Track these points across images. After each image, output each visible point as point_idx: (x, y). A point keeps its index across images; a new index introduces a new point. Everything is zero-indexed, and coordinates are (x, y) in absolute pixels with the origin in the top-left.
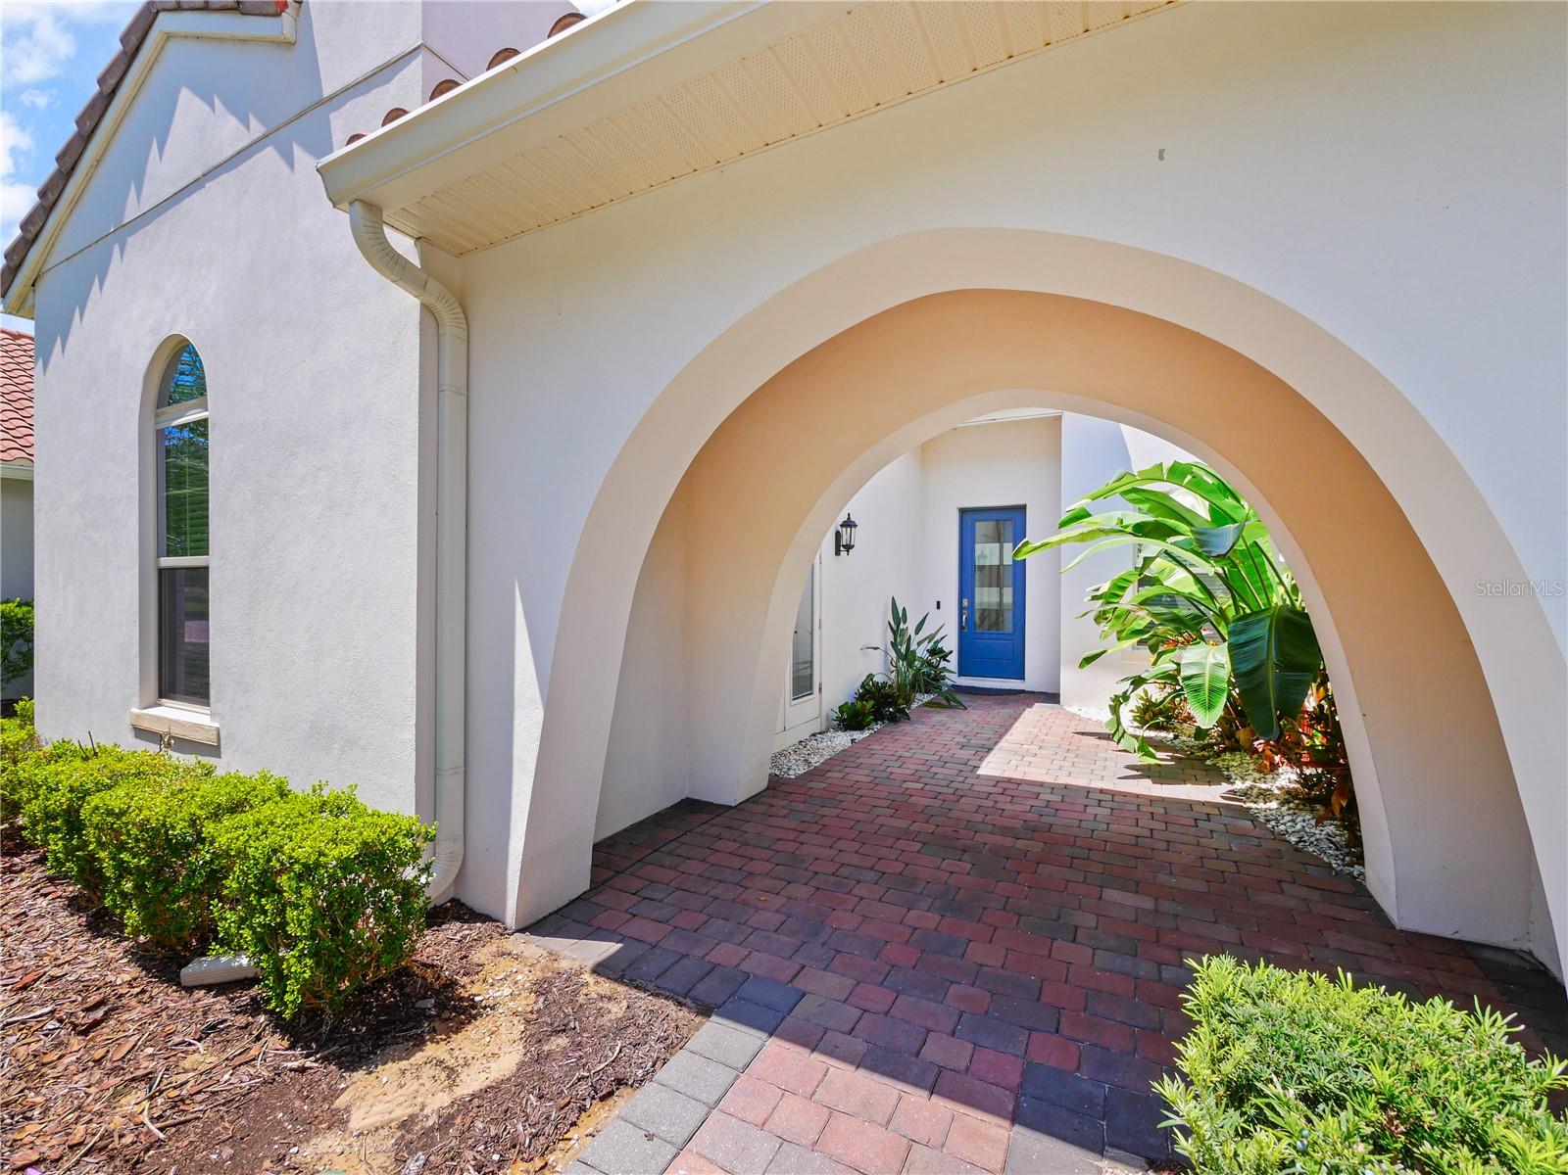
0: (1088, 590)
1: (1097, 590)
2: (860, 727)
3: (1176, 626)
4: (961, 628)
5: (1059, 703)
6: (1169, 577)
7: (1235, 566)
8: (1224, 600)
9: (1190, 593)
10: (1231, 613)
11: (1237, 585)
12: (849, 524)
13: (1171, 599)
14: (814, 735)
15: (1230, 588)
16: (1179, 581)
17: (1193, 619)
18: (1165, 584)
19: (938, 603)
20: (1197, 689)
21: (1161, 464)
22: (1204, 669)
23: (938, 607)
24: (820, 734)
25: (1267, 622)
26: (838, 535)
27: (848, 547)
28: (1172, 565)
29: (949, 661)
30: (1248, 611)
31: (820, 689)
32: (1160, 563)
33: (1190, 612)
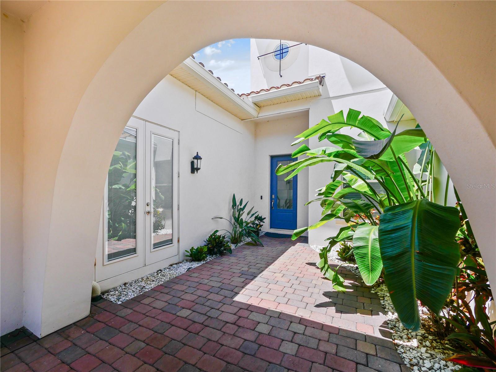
0: (316, 190)
1: (321, 190)
2: (199, 260)
3: (356, 210)
4: (271, 208)
5: (308, 243)
6: (354, 184)
7: (388, 176)
8: (382, 195)
9: (365, 192)
10: (387, 203)
11: (390, 187)
12: (197, 157)
13: (357, 194)
14: (171, 265)
15: (386, 189)
16: (360, 186)
17: (365, 206)
18: (353, 187)
19: (261, 197)
20: (364, 256)
21: (342, 112)
22: (368, 242)
23: (261, 198)
24: (176, 264)
25: (411, 213)
26: (192, 163)
27: (198, 169)
28: (355, 177)
29: (264, 222)
30: (397, 204)
31: (178, 241)
32: (349, 176)
33: (364, 202)
